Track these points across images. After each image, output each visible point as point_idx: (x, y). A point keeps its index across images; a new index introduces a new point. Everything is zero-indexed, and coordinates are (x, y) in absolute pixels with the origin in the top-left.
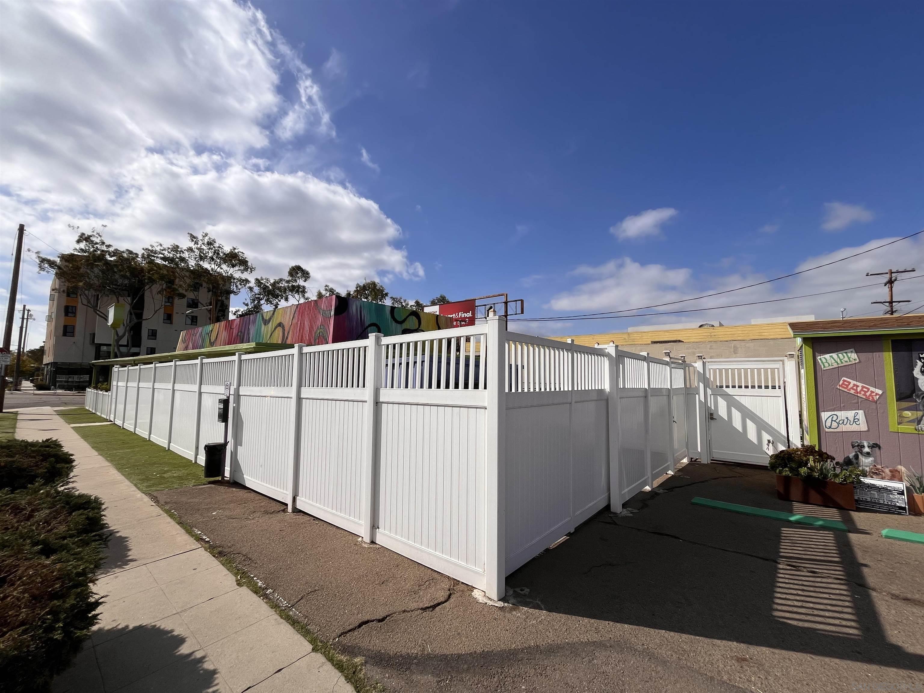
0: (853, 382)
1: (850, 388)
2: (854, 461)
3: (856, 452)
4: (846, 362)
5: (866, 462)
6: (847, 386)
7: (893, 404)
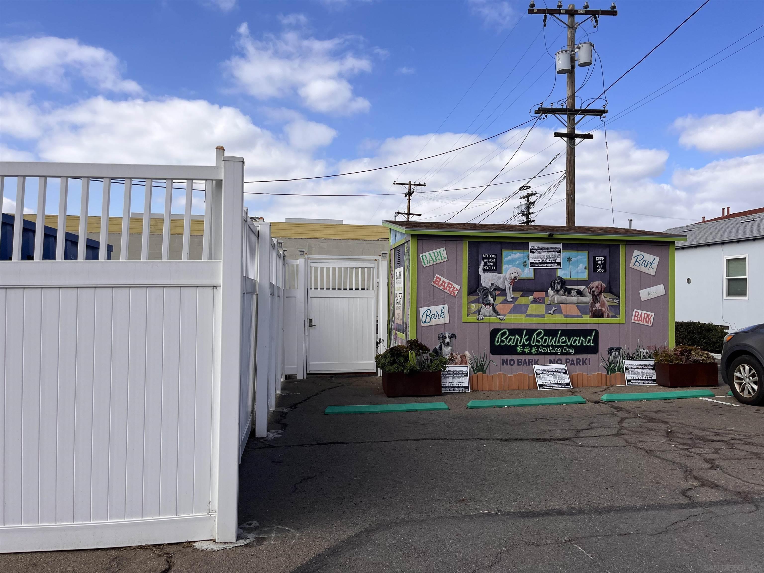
0: (443, 279)
1: (440, 285)
2: (439, 351)
3: (441, 343)
4: (439, 260)
5: (446, 350)
6: (439, 282)
7: (465, 298)
